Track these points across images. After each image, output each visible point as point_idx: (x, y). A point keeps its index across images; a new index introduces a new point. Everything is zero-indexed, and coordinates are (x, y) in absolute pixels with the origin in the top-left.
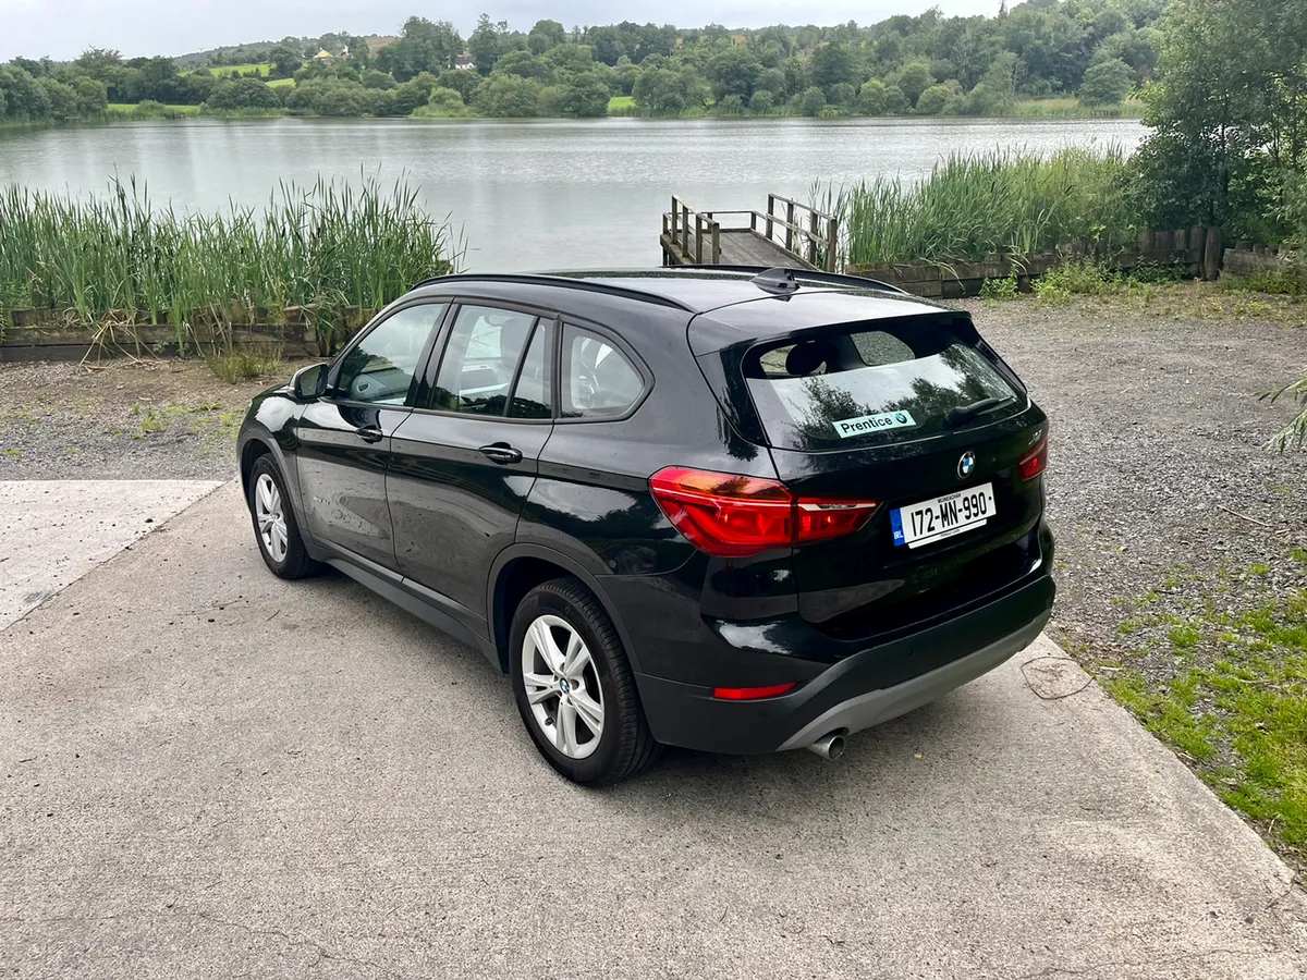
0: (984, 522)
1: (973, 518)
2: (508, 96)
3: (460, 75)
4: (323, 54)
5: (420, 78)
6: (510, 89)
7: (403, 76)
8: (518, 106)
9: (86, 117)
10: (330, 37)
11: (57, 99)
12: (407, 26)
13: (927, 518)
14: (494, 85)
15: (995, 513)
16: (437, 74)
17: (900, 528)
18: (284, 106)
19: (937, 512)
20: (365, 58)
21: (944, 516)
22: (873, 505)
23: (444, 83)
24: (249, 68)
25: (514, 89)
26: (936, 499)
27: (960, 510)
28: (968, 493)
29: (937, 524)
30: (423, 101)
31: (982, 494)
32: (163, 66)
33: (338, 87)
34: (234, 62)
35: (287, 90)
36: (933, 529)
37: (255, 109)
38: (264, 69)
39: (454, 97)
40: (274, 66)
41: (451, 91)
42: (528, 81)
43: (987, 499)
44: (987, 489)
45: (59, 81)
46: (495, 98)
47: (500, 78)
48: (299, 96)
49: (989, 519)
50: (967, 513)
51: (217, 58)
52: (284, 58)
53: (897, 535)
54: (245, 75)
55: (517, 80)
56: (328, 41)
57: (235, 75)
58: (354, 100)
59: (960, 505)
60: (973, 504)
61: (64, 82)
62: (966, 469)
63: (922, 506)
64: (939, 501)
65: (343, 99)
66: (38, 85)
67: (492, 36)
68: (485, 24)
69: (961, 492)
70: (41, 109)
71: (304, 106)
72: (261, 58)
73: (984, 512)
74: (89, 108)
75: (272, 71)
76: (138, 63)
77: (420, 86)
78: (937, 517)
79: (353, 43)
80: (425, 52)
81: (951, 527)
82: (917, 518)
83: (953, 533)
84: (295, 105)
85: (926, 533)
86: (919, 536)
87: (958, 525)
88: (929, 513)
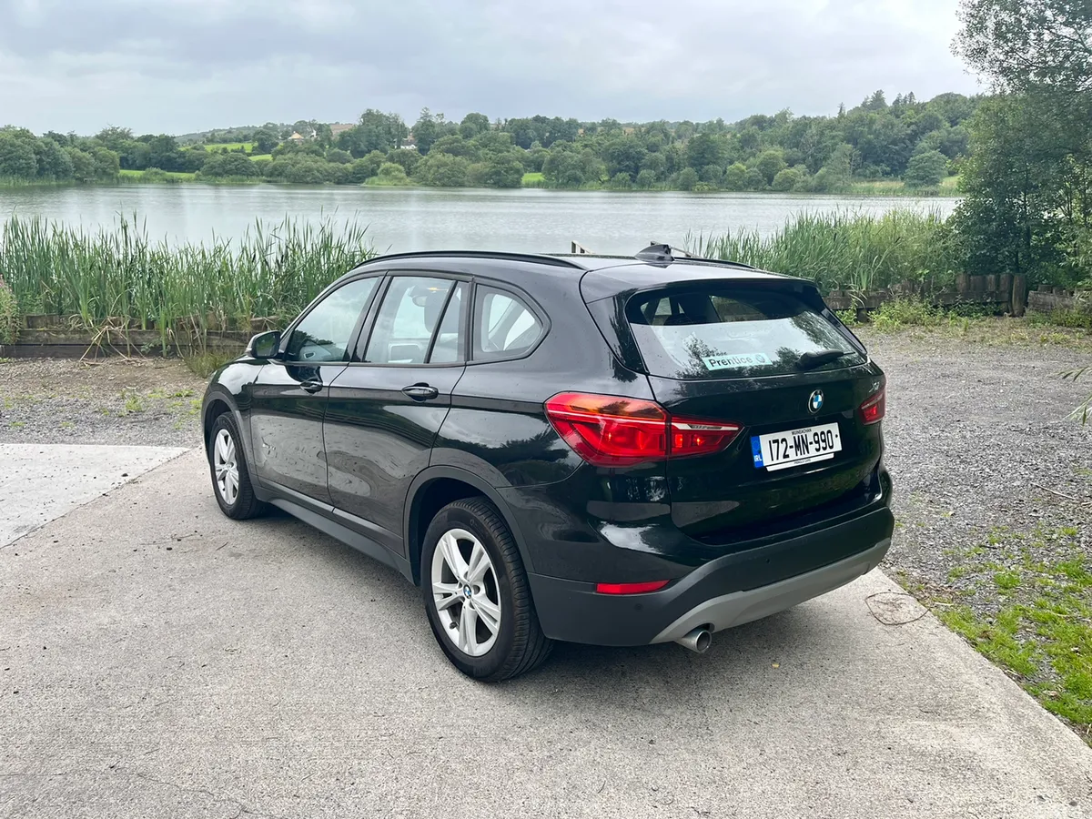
0: (832, 456)
1: (822, 451)
2: (441, 170)
3: (404, 153)
4: (296, 136)
5: (372, 155)
6: (445, 164)
7: (358, 153)
8: (449, 178)
9: (101, 179)
10: (302, 123)
11: (79, 165)
12: (364, 116)
13: (782, 446)
14: (431, 162)
15: (840, 449)
16: (386, 152)
17: (759, 452)
18: (262, 175)
19: (791, 442)
20: (329, 139)
21: (797, 447)
22: (736, 429)
23: (391, 159)
24: (236, 146)
25: (447, 165)
26: (790, 432)
27: (811, 443)
28: (818, 429)
29: (791, 452)
30: (374, 173)
31: (829, 432)
32: (167, 142)
33: (306, 161)
34: (225, 141)
35: (266, 163)
36: (788, 456)
37: (239, 177)
38: (248, 147)
39: (400, 171)
40: (256, 144)
41: (396, 165)
42: (458, 159)
43: (834, 436)
44: (834, 428)
45: (82, 150)
46: (432, 171)
47: (436, 157)
48: (275, 168)
49: (835, 453)
50: (817, 446)
51: (211, 138)
52: (265, 140)
53: (757, 458)
54: (232, 151)
55: (449, 158)
56: (300, 127)
57: (225, 150)
58: (318, 171)
59: (810, 439)
60: (822, 439)
61: (85, 151)
62: (815, 405)
63: (778, 436)
64: (793, 433)
65: (309, 170)
66: (65, 154)
67: (432, 125)
68: (426, 115)
69: (812, 428)
70: (66, 172)
71: (278, 175)
72: (246, 139)
73: (831, 447)
74: (104, 172)
75: (254, 149)
76: (146, 139)
77: (372, 161)
78: (791, 447)
79: (320, 128)
80: (377, 136)
81: (803, 456)
82: (774, 446)
83: (804, 462)
84: (271, 175)
85: (781, 459)
86: (775, 461)
87: (809, 455)
88: (784, 443)
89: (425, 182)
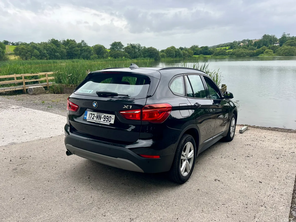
0: (109, 124)
1: (105, 121)
2: (286, 51)
3: (274, 47)
4: (242, 44)
5: (263, 47)
6: (287, 49)
7: (259, 47)
8: (288, 53)
9: (189, 58)
10: (245, 40)
11: (184, 54)
12: (263, 37)
14: (283, 48)
15: (113, 123)
16: (267, 46)
17: (86, 115)
18: (229, 55)
19: (96, 115)
20: (251, 44)
23: (269, 49)
24: (224, 48)
25: (288, 49)
27: (102, 118)
28: (106, 115)
29: (95, 118)
30: (262, 53)
31: (110, 117)
32: (206, 48)
33: (242, 50)
34: (222, 47)
35: (231, 51)
36: (94, 119)
37: (222, 56)
38: (227, 48)
39: (271, 52)
40: (230, 47)
41: (271, 50)
42: (292, 47)
43: (112, 119)
44: (113, 117)
45: (185, 51)
46: (282, 51)
47: (285, 47)
48: (232, 53)
49: (110, 123)
50: (104, 119)
51: (218, 46)
52: (232, 46)
54: (223, 49)
55: (290, 47)
56: (244, 41)
57: (221, 49)
58: (245, 53)
59: (103, 116)
60: (108, 119)
61: (186, 51)
63: (93, 113)
64: (97, 113)
65: (242, 53)
66: (181, 52)
67: (286, 37)
68: (284, 35)
69: (104, 114)
70: (181, 56)
71: (233, 55)
72: (228, 46)
74: (190, 56)
75: (229, 48)
76: (202, 47)
77: (263, 49)
78: (95, 117)
79: (249, 41)
80: (266, 42)
82: (91, 115)
84: (231, 55)
85: (91, 119)
86: (90, 119)
87: (100, 121)
88: (94, 115)
89: (279, 54)
